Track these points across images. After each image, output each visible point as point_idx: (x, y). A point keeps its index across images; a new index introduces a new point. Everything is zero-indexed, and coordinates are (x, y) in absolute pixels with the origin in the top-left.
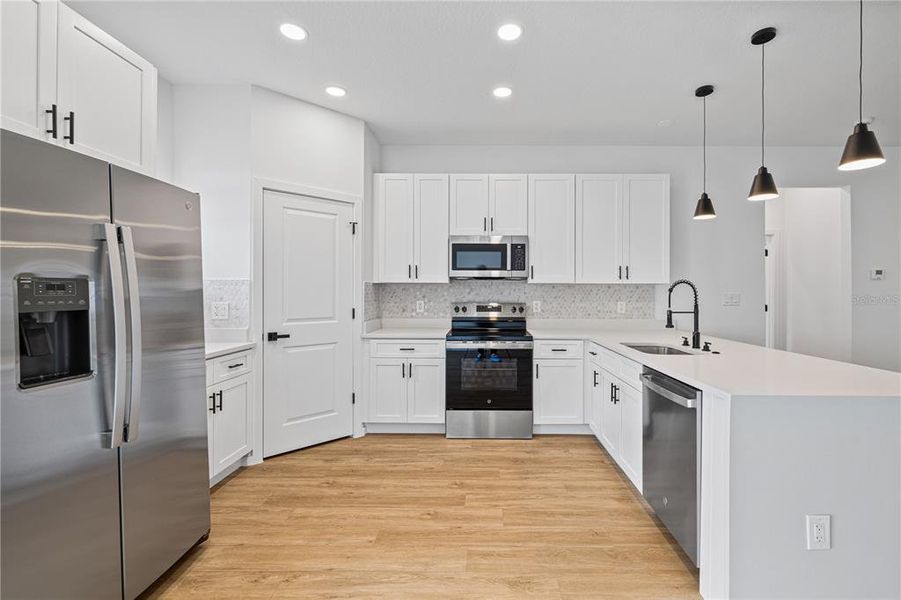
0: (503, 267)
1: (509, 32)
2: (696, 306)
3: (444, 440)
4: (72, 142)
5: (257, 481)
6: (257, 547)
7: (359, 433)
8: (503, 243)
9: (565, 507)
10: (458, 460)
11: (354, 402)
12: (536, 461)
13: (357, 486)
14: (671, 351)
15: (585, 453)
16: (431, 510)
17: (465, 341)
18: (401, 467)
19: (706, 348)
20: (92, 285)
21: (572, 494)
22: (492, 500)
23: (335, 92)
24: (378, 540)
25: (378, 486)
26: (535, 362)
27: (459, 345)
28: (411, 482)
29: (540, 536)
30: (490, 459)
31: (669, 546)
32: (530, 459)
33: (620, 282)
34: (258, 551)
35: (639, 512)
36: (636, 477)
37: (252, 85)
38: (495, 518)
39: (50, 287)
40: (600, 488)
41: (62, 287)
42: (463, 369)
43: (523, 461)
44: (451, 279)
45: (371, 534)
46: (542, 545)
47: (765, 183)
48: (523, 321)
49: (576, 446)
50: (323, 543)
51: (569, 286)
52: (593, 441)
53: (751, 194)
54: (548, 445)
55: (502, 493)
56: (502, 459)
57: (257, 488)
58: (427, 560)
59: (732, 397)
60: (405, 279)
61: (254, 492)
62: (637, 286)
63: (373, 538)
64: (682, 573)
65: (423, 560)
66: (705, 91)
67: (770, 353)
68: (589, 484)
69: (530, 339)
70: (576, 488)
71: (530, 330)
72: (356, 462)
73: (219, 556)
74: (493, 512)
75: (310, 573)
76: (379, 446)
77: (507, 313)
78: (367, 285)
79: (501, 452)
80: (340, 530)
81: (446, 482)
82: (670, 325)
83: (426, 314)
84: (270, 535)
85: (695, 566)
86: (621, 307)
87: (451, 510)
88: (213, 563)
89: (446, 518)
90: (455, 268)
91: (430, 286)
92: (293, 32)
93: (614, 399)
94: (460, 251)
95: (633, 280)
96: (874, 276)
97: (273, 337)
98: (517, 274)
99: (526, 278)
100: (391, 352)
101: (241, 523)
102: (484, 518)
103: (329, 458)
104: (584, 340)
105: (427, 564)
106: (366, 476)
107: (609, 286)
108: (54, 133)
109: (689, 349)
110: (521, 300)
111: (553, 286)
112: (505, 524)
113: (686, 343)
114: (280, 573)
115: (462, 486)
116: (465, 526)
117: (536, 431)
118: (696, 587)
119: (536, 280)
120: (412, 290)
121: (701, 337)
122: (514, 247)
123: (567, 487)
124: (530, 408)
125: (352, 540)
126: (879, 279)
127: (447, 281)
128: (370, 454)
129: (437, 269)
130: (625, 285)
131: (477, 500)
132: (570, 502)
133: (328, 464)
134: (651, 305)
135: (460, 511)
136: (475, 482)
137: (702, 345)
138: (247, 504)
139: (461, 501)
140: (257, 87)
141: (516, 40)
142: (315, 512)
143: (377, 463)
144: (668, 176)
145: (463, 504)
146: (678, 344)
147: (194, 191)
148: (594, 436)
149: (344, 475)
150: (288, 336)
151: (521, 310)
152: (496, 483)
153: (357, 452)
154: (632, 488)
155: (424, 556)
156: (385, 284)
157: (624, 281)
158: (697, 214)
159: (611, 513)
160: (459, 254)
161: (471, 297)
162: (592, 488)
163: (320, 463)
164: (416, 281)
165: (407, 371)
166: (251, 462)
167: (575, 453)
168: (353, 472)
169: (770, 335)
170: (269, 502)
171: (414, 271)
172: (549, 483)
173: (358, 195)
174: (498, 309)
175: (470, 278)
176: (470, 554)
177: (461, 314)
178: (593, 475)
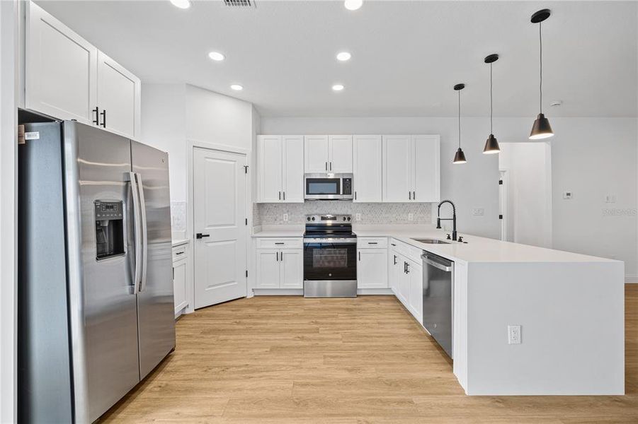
0: (338, 193)
1: (344, 57)
2: (455, 216)
3: (302, 299)
4: (105, 127)
5: (194, 322)
6: (203, 355)
7: (250, 295)
8: (338, 177)
9: (378, 333)
10: (314, 309)
11: (247, 276)
12: (359, 309)
13: (254, 324)
14: (440, 242)
15: (389, 305)
16: (300, 335)
17: (315, 238)
18: (278, 313)
19: (460, 240)
20: (124, 205)
21: (382, 326)
22: (335, 330)
23: (237, 88)
24: (271, 350)
25: (266, 324)
26: (358, 251)
27: (311, 241)
28: (286, 321)
29: (364, 348)
30: (332, 309)
31: (437, 351)
32: (355, 309)
33: (410, 201)
34: (204, 357)
35: (421, 335)
36: (419, 317)
37: (187, 84)
38: (337, 339)
39: (107, 207)
40: (398, 323)
41: (112, 207)
42: (314, 255)
43: (351, 310)
44: (305, 200)
45: (267, 348)
46: (366, 352)
47: (493, 144)
48: (349, 226)
49: (382, 300)
50: (240, 352)
51: (378, 204)
52: (394, 298)
53: (485, 150)
54: (367, 301)
55: (341, 326)
56: (339, 309)
57: (194, 326)
58: (300, 360)
59: (469, 263)
60: (276, 200)
61: (193, 328)
62: (421, 204)
63: (268, 350)
64: (444, 364)
65: (298, 360)
66: (459, 87)
67: (504, 244)
68: (391, 321)
69: (355, 236)
70: (384, 323)
71: (354, 231)
72: (250, 311)
73: (181, 360)
74: (336, 336)
75: (236, 367)
76: (263, 302)
77: (340, 221)
78: (254, 204)
79: (338, 305)
80: (248, 346)
81: (307, 321)
82: (439, 227)
83: (289, 222)
84: (208, 349)
85: (451, 358)
86: (411, 216)
87: (311, 336)
88: (178, 363)
89: (309, 340)
90: (308, 193)
91: (292, 205)
92: (216, 56)
93: (406, 271)
94: (311, 183)
95: (417, 200)
96: (566, 196)
97: (199, 236)
98: (346, 196)
99: (352, 200)
100: (270, 245)
101: (190, 343)
102: (330, 339)
103: (234, 309)
104: (388, 237)
105: (301, 362)
106: (258, 318)
107: (403, 204)
108: (97, 122)
109: (451, 241)
110: (349, 213)
111: (369, 204)
112: (344, 342)
113: (449, 238)
114: (218, 367)
115: (316, 323)
116: (321, 343)
117: (359, 293)
118: (451, 370)
119: (358, 201)
120: (280, 207)
121: (457, 234)
122: (344, 180)
123: (379, 323)
124: (355, 279)
125: (256, 351)
126: (568, 198)
127: (303, 202)
128: (259, 307)
129: (297, 194)
130: (413, 203)
131: (326, 330)
132: (380, 331)
133: (234, 313)
134: (429, 215)
135: (317, 336)
136: (324, 321)
137: (458, 238)
138: (190, 334)
139: (317, 331)
140: (189, 85)
141: (347, 61)
142: (232, 337)
143: (264, 311)
144: (439, 136)
145: (318, 332)
146: (444, 238)
147: (165, 151)
148: (394, 296)
149: (245, 318)
150: (208, 236)
151: (349, 219)
152: (338, 321)
153: (250, 306)
154: (417, 323)
155: (299, 358)
156: (264, 204)
157: (412, 201)
158: (455, 161)
159: (404, 335)
160: (310, 184)
161: (317, 211)
162: (394, 323)
163: (230, 312)
164: (284, 202)
165: (280, 257)
166: (188, 311)
167: (383, 304)
168: (250, 317)
169: (504, 234)
170: (204, 333)
171: (282, 195)
172: (368, 321)
173: (248, 149)
174: (334, 219)
175: (317, 200)
176: (325, 357)
177: (312, 222)
178: (395, 317)
